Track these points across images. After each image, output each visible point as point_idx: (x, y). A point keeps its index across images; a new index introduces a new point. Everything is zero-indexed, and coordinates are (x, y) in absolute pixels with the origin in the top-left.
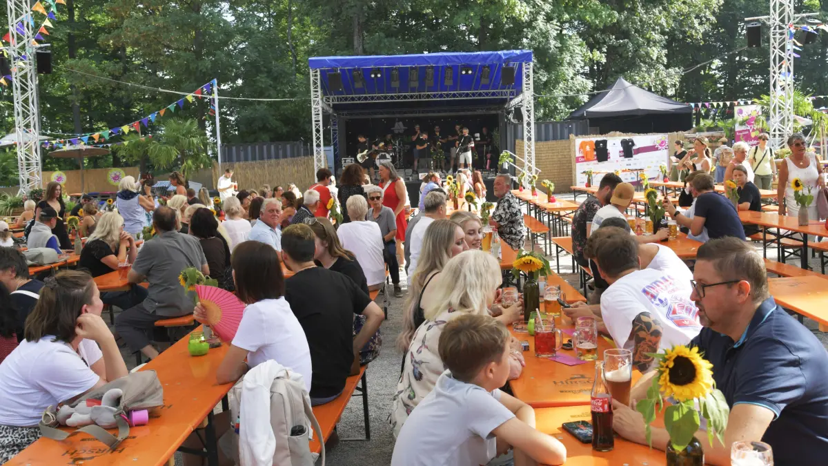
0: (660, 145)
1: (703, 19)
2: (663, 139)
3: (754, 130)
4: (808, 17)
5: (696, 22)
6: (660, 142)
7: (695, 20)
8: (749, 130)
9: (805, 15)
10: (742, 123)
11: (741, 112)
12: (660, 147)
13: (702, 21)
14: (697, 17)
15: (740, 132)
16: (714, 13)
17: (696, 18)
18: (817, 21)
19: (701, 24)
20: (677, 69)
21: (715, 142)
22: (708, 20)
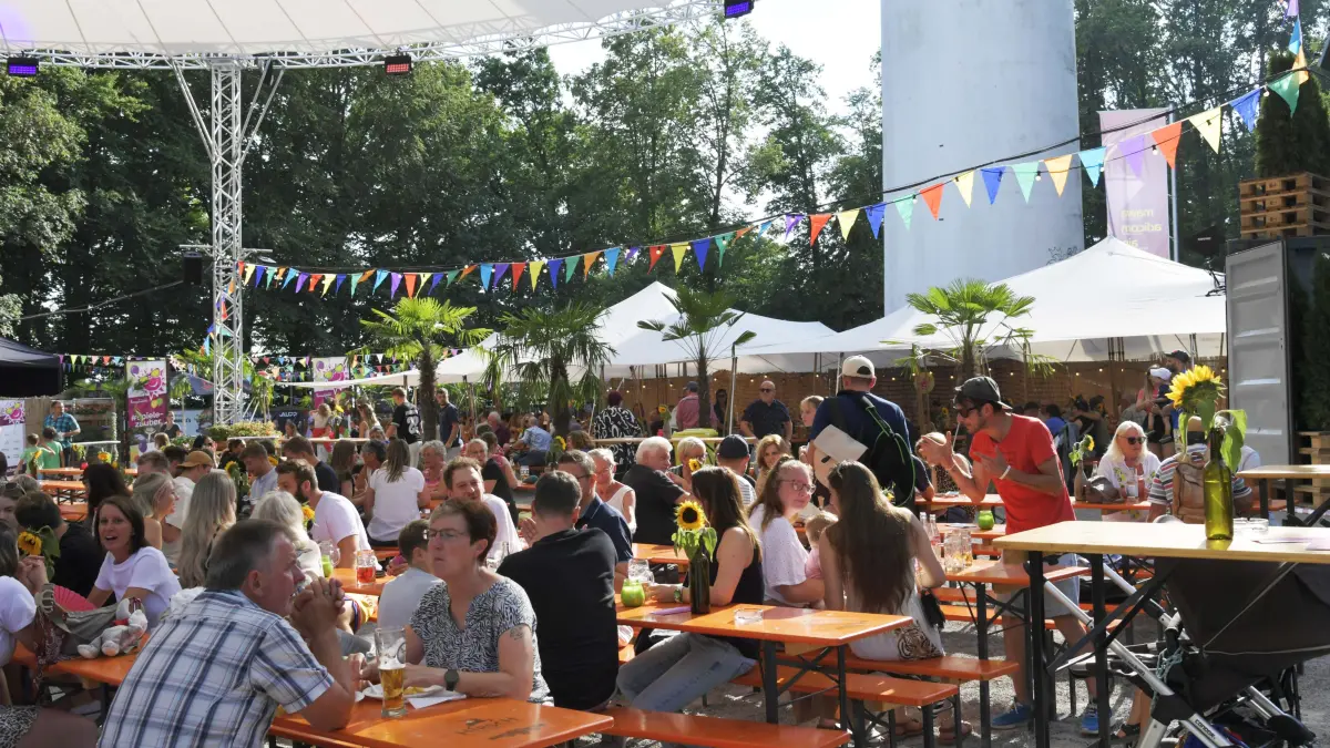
0: (12, 416)
1: (58, 223)
2: (17, 406)
3: (155, 398)
4: (259, 253)
5: (47, 226)
6: (11, 411)
7: (45, 224)
8: (148, 398)
9: (255, 250)
10: (139, 386)
11: (136, 370)
12: (11, 420)
13: (56, 226)
14: (48, 219)
15: (134, 399)
16: (72, 216)
17: (46, 220)
18: (270, 260)
19: (54, 230)
20: (15, 295)
21: (99, 412)
22: (65, 226)
